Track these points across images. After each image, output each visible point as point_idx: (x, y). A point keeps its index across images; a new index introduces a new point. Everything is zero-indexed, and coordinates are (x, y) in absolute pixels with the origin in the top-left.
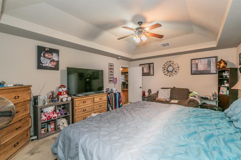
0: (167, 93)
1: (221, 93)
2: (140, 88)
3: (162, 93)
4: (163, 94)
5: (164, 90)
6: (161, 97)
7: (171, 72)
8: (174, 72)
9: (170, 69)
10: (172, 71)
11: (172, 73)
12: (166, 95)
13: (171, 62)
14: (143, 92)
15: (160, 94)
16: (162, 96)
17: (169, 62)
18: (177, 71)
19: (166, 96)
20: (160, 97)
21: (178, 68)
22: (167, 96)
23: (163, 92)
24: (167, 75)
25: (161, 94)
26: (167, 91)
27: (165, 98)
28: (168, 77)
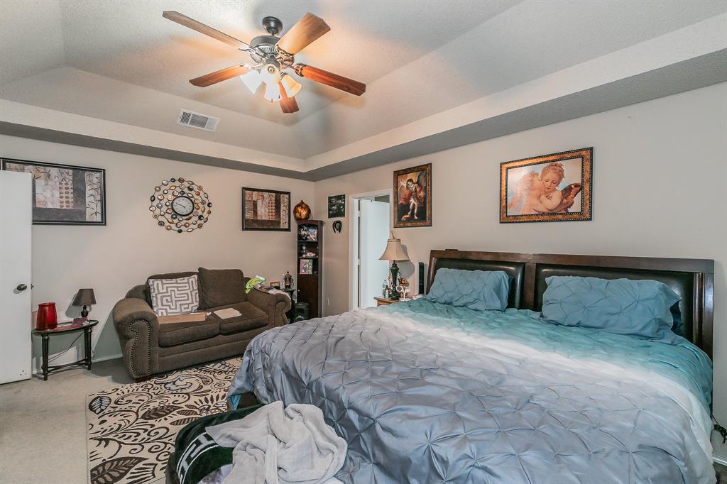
0: (189, 292)
1: (302, 272)
2: (21, 288)
3: (171, 296)
4: (174, 299)
5: (177, 283)
6: (169, 311)
7: (184, 218)
8: (195, 218)
9: (183, 206)
10: (188, 216)
11: (190, 222)
12: (188, 299)
13: (185, 183)
14: (42, 306)
15: (165, 299)
16: (174, 307)
17: (177, 183)
18: (205, 215)
19: (188, 304)
20: (164, 311)
21: (207, 209)
22: (192, 303)
23: (175, 289)
24: (169, 229)
25: (169, 298)
26: (187, 285)
27: (183, 311)
28: (174, 233)
